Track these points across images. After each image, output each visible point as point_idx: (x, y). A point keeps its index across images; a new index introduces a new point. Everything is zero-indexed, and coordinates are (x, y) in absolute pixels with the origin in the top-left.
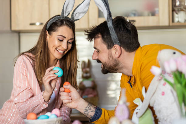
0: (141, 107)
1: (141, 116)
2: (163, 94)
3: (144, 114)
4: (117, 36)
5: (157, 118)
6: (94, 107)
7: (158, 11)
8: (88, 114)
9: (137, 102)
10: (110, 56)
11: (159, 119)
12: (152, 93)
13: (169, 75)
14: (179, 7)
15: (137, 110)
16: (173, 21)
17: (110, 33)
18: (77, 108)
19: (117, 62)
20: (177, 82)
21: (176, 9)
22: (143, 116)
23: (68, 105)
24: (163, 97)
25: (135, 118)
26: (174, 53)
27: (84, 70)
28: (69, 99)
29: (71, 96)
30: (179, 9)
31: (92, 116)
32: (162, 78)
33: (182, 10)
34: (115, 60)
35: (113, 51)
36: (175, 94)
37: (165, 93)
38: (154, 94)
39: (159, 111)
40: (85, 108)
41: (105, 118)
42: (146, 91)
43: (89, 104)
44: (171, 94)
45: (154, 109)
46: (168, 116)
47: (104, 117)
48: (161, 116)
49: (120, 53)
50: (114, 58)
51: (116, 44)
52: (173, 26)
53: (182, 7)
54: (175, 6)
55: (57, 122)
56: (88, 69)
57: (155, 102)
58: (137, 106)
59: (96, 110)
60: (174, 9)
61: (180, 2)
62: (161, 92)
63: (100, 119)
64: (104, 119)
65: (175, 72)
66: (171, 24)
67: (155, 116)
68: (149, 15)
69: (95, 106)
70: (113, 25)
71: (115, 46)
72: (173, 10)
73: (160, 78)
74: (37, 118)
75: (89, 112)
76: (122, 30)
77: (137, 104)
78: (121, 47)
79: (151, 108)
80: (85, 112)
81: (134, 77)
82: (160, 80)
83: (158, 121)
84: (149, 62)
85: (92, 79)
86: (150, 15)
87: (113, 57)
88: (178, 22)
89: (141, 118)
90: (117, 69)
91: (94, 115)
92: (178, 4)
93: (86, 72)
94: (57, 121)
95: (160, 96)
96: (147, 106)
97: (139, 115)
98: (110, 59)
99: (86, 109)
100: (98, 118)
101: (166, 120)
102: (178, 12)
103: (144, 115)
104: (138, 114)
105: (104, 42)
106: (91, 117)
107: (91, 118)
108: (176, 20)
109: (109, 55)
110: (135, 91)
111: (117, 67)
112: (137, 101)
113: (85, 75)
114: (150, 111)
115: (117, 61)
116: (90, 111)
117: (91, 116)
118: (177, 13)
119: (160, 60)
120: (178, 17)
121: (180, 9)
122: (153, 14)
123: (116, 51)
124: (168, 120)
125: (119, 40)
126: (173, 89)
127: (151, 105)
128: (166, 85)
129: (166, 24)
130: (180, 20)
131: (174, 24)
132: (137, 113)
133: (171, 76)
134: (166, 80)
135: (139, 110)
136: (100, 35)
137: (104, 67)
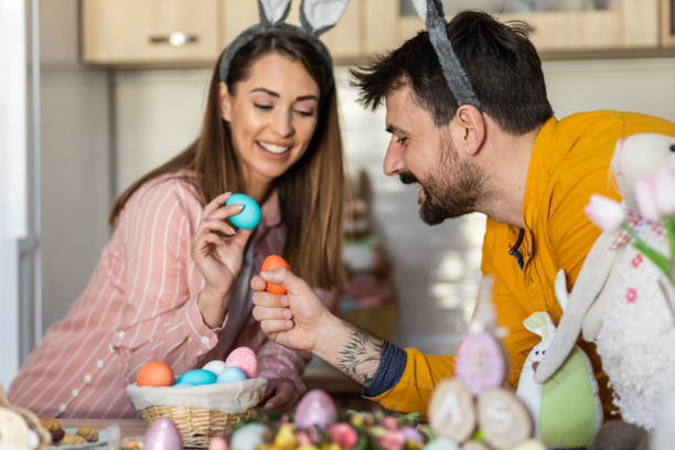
0: (553, 342)
1: (552, 378)
2: (632, 296)
3: (560, 369)
5: (609, 385)
6: (378, 342)
8: (354, 370)
9: (538, 325)
10: (447, 150)
11: (617, 390)
13: (654, 229)
15: (537, 353)
16: (673, 30)
17: (440, 66)
18: (312, 348)
19: (471, 174)
22: (556, 378)
23: (281, 337)
24: (632, 306)
25: (528, 383)
28: (283, 318)
29: (288, 307)
31: (370, 376)
32: (627, 240)
35: (456, 130)
37: (640, 294)
38: (598, 296)
39: (618, 361)
40: (343, 349)
41: (416, 385)
42: (569, 288)
43: (356, 334)
44: (660, 298)
45: (599, 351)
46: (648, 378)
47: (412, 381)
48: (624, 375)
49: (481, 137)
50: (462, 155)
51: (464, 104)
55: (247, 395)
57: (601, 324)
58: (537, 339)
59: (383, 354)
62: (622, 291)
63: (400, 386)
64: (412, 386)
66: (667, 40)
67: (599, 375)
68: (584, 8)
69: (380, 339)
71: (462, 112)
73: (620, 240)
74: (173, 383)
75: (358, 363)
77: (538, 332)
78: (485, 115)
80: (344, 361)
81: (532, 232)
82: (621, 246)
83: (613, 395)
86: (590, 5)
87: (456, 155)
89: (551, 383)
90: (474, 200)
91: (377, 374)
94: (244, 392)
95: (622, 303)
96: (573, 339)
97: (544, 371)
98: (448, 161)
99: (348, 352)
100: (392, 384)
101: (641, 393)
103: (561, 374)
104: (539, 368)
105: (421, 103)
106: (367, 380)
107: (366, 385)
109: (442, 146)
110: (534, 286)
111: (472, 193)
112: (538, 323)
116: (360, 358)
117: (365, 376)
119: (619, 173)
123: (467, 130)
124: (649, 392)
125: (476, 88)
126: (665, 280)
128: (641, 265)
132: (535, 365)
133: (660, 233)
134: (640, 247)
135: (544, 352)
136: (404, 79)
137: (429, 197)
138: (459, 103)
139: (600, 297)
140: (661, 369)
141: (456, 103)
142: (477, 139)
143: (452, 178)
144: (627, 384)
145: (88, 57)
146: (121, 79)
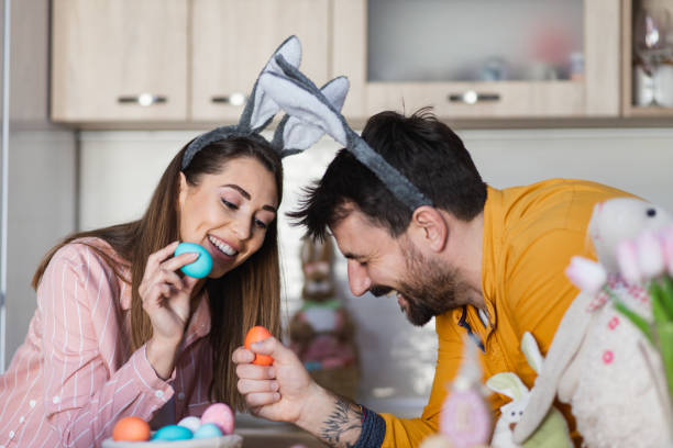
1: (530, 437)
2: (609, 358)
3: (539, 428)
4: (410, 181)
7: (583, 63)
8: (337, 439)
9: (506, 386)
13: (631, 292)
14: (658, 52)
15: (513, 414)
16: (635, 101)
18: (297, 420)
20: (662, 317)
21: (646, 58)
24: (609, 369)
26: (651, 213)
27: (310, 270)
28: (270, 391)
29: (275, 379)
30: (659, 60)
31: (352, 444)
32: (604, 302)
33: (666, 62)
36: (655, 358)
38: (573, 358)
39: (593, 421)
40: (327, 419)
43: (338, 403)
44: (638, 359)
45: (575, 412)
49: (444, 232)
52: (635, 118)
53: (668, 52)
54: (644, 46)
56: (323, 268)
57: (576, 386)
59: (364, 421)
60: (640, 59)
61: (663, 33)
62: (598, 353)
65: (655, 279)
66: (628, 111)
68: (547, 79)
69: (359, 406)
71: (417, 216)
72: (636, 62)
73: (597, 303)
74: (149, 438)
75: (341, 431)
78: (439, 210)
79: (561, 407)
80: (328, 431)
81: (492, 303)
82: (598, 308)
85: (335, 304)
86: (554, 76)
88: (654, 103)
92: (653, 38)
93: (318, 278)
95: (598, 365)
96: (549, 400)
99: (332, 422)
102: (652, 71)
104: (517, 428)
108: (646, 95)
109: (404, 253)
113: (313, 288)
114: (558, 421)
116: (344, 427)
117: (348, 444)
118: (649, 74)
120: (653, 87)
121: (663, 57)
122: (564, 74)
123: (426, 229)
126: (645, 342)
127: (564, 399)
128: (618, 328)
129: (611, 110)
130: (661, 98)
131: (637, 111)
132: (512, 426)
133: (636, 296)
134: (621, 308)
135: (521, 413)
138: (412, 207)
139: (576, 359)
145: (57, 115)
146: (87, 138)
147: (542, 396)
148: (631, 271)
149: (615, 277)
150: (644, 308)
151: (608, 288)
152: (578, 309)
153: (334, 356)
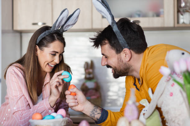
0: (148, 108)
2: (171, 95)
3: (151, 115)
4: (125, 40)
5: (165, 119)
6: (100, 109)
7: (163, 12)
8: (94, 117)
9: (144, 103)
10: (120, 60)
11: (167, 120)
12: (160, 94)
13: (177, 76)
14: (185, 9)
15: (144, 111)
16: (178, 22)
17: (117, 38)
18: (83, 111)
20: (186, 83)
21: (181, 10)
22: (150, 117)
23: (74, 108)
24: (171, 98)
26: (183, 54)
27: (87, 71)
28: (75, 102)
29: (76, 99)
30: (185, 11)
31: (98, 118)
32: (170, 79)
33: (187, 11)
34: (125, 64)
35: (122, 55)
37: (174, 94)
38: (162, 95)
39: (167, 112)
40: (91, 111)
41: (111, 120)
42: (153, 93)
45: (162, 110)
46: (176, 117)
47: (110, 119)
48: (169, 117)
49: (130, 57)
50: (124, 61)
51: (125, 48)
52: (178, 27)
53: (188, 8)
54: (180, 7)
55: (63, 122)
57: (163, 102)
58: (144, 107)
59: (102, 112)
60: (179, 10)
61: (186, 3)
62: (169, 93)
63: (106, 121)
64: (110, 121)
65: (184, 72)
66: (176, 25)
68: (153, 16)
69: (101, 108)
70: (119, 29)
71: (124, 50)
72: (178, 11)
73: (168, 79)
74: (42, 119)
75: (95, 115)
76: (129, 32)
77: (144, 105)
78: (131, 50)
80: (91, 114)
82: (168, 81)
84: (155, 63)
85: (95, 80)
86: (155, 15)
87: (122, 61)
88: (184, 23)
89: (149, 119)
91: (100, 118)
92: (183, 5)
95: (169, 97)
96: (154, 107)
97: (146, 116)
98: (120, 63)
99: (93, 112)
100: (104, 120)
101: (174, 122)
102: (183, 13)
103: (151, 116)
104: (145, 115)
106: (97, 119)
107: (97, 121)
108: (181, 21)
109: (118, 59)
111: (127, 71)
112: (144, 102)
113: (88, 76)
114: (157, 113)
115: (127, 65)
116: (96, 113)
117: (97, 118)
118: (182, 15)
119: (168, 60)
120: (183, 18)
121: (186, 10)
122: (158, 15)
123: (126, 54)
124: (176, 121)
125: (128, 44)
126: (182, 90)
127: (159, 106)
128: (174, 86)
129: (171, 25)
130: (185, 21)
131: (180, 25)
132: (144, 114)
134: (175, 81)
135: (146, 110)
136: (106, 42)
137: (115, 72)
138: (123, 48)
139: (163, 95)
140: (180, 115)
141: (122, 48)
142: (129, 57)
143: (121, 67)
144: (170, 119)
145: (15, 28)
146: (24, 35)
147: (153, 106)
148: (178, 70)
149: (173, 72)
150: (181, 80)
151: (171, 75)
152: (163, 81)
153: (94, 95)
